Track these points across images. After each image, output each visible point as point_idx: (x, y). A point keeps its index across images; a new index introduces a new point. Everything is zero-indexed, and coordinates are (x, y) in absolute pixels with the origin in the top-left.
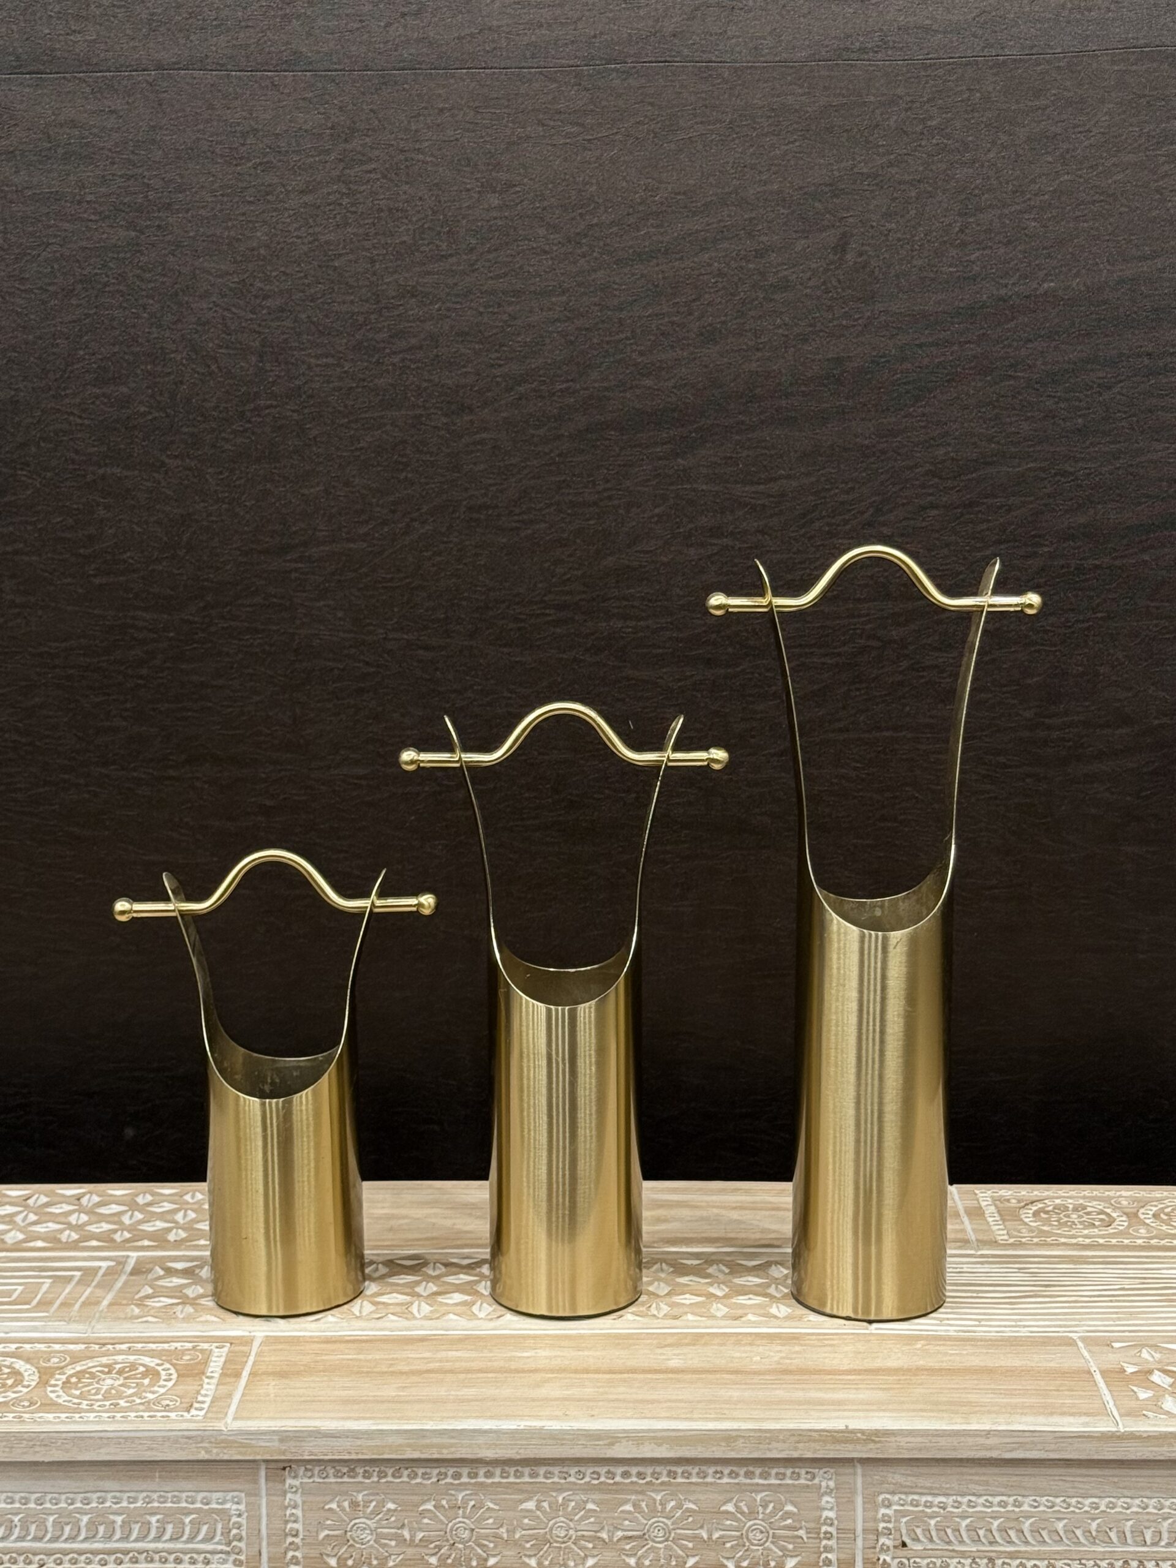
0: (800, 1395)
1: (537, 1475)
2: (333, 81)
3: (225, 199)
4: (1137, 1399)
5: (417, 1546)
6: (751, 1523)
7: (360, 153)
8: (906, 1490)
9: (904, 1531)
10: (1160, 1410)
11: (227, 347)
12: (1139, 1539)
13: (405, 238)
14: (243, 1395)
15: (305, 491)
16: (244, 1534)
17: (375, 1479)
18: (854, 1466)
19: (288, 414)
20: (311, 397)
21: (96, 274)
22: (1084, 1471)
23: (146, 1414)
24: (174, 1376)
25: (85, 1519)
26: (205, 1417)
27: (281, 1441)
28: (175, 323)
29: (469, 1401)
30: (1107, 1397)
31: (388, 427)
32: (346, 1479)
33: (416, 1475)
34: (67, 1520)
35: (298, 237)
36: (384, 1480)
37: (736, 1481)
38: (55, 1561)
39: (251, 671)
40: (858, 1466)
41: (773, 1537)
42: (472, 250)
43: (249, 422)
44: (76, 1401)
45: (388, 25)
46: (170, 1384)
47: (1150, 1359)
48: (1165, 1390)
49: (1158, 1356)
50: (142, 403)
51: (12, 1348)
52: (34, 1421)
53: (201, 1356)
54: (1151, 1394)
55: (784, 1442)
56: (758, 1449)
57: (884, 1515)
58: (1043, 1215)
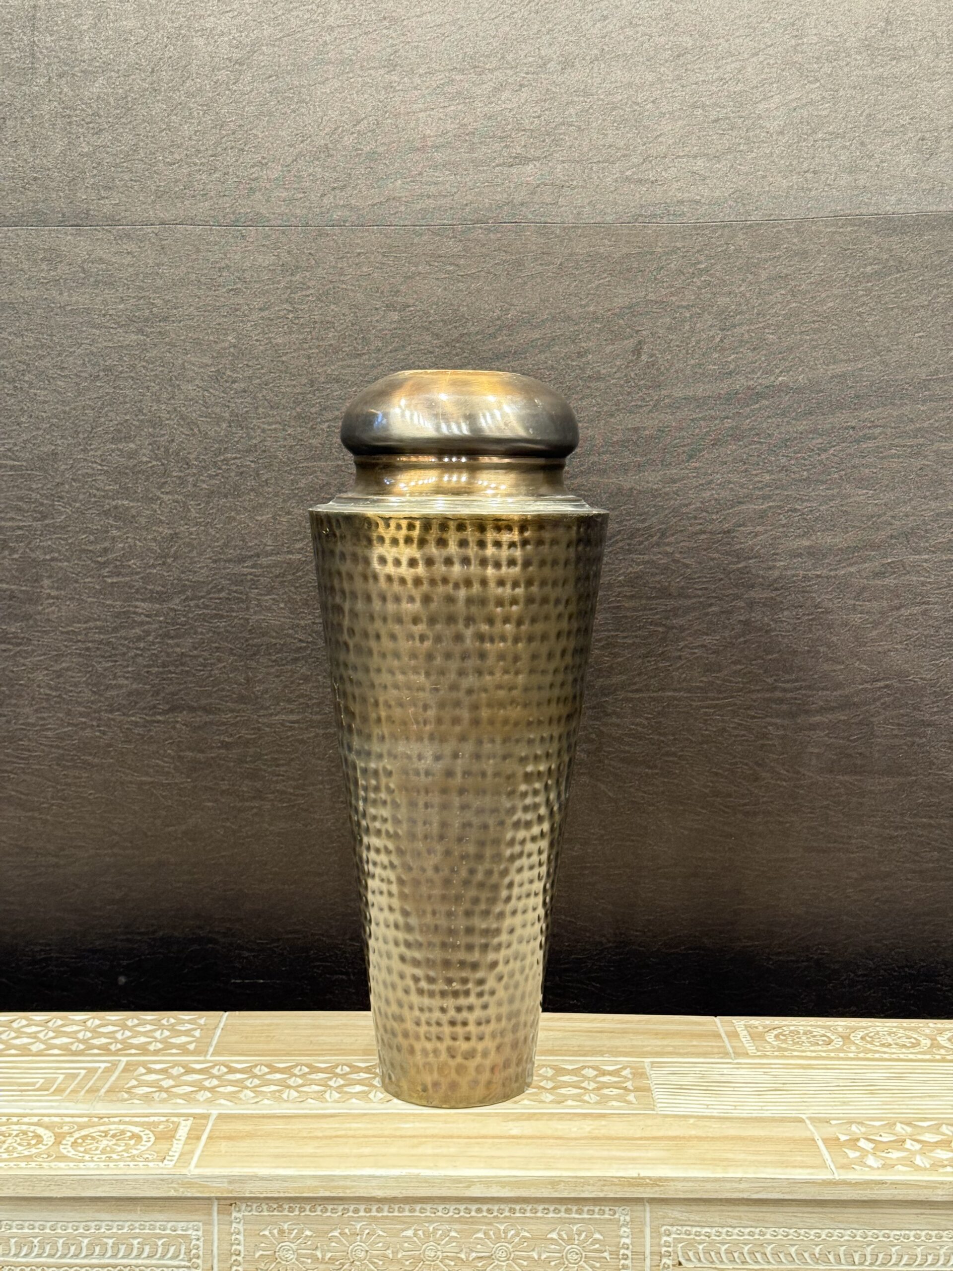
0: (605, 1154)
1: (415, 1211)
2: (284, 233)
3: (207, 314)
4: (848, 1157)
5: (326, 1263)
6: (569, 1247)
7: (301, 283)
8: (681, 1223)
9: (680, 1254)
10: (863, 1164)
11: (206, 417)
12: (850, 1260)
13: (332, 342)
14: (203, 1151)
15: (259, 518)
16: (201, 1253)
17: (297, 1213)
18: (644, 1205)
19: (249, 463)
20: (265, 451)
21: (115, 365)
22: (809, 1209)
23: (131, 1164)
24: (153, 1139)
25: (86, 1241)
26: (175, 1165)
27: (230, 1182)
28: (169, 400)
29: (366, 1156)
30: (827, 1156)
31: (319, 474)
32: (276, 1213)
33: (327, 1210)
34: (73, 1242)
35: (257, 340)
36: (303, 1214)
37: (559, 1216)
39: (217, 645)
40: (647, 1204)
41: (585, 1258)
42: (379, 350)
43: (220, 469)
44: (81, 1154)
45: (323, 195)
46: (149, 1144)
47: (858, 1131)
48: (868, 1151)
49: (863, 1129)
50: (144, 455)
51: (35, 1119)
52: (51, 1168)
53: (172, 1126)
54: (857, 1154)
55: (593, 1185)
56: (575, 1191)
57: (665, 1242)
58: (782, 1037)
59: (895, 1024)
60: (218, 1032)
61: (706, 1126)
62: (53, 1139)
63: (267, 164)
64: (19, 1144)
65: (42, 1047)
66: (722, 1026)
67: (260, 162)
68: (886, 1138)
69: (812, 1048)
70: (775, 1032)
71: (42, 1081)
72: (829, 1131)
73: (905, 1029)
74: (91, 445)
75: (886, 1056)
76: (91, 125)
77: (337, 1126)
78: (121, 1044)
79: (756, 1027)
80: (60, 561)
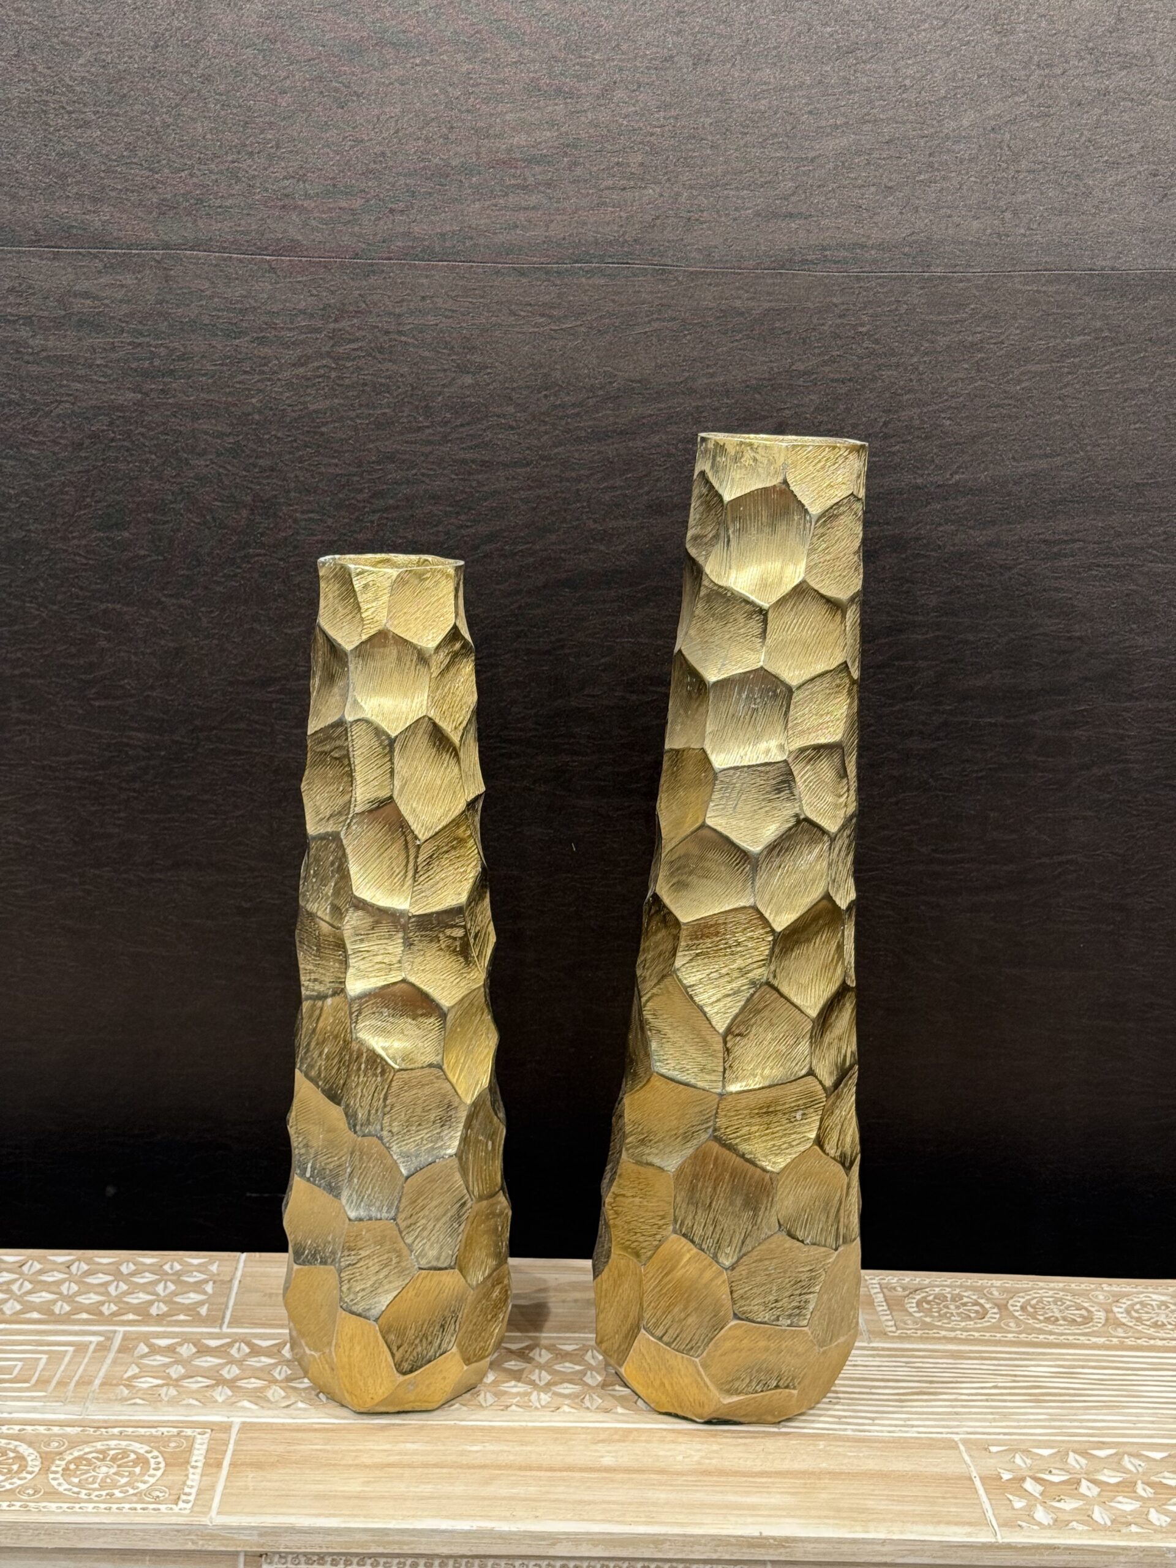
0: (718, 1498)
3: (224, 368)
4: (1013, 1509)
7: (347, 332)
10: (1031, 1519)
11: (222, 501)
13: (386, 410)
14: (225, 1487)
15: (289, 632)
21: (103, 431)
23: (139, 1506)
24: (162, 1465)
26: (191, 1510)
27: (261, 1535)
28: (175, 477)
29: (427, 1498)
30: (987, 1505)
35: (289, 405)
39: (233, 788)
43: (240, 567)
44: (76, 1490)
45: (378, 220)
46: (159, 1473)
47: (1023, 1465)
48: (1036, 1499)
49: (1029, 1461)
50: (142, 547)
51: (16, 1429)
52: (39, 1511)
53: (185, 1444)
54: (1024, 1503)
55: (705, 1545)
56: (682, 1551)
58: (926, 1306)
59: (1061, 1285)
60: (235, 1287)
61: (839, 1454)
62: (38, 1463)
63: (305, 175)
68: (1058, 1476)
69: (963, 1324)
70: (918, 1297)
71: (20, 1364)
72: (989, 1465)
73: (1074, 1294)
74: (71, 532)
75: (1053, 1339)
77: (388, 1447)
78: (115, 1304)
79: (894, 1289)
80: (33, 677)
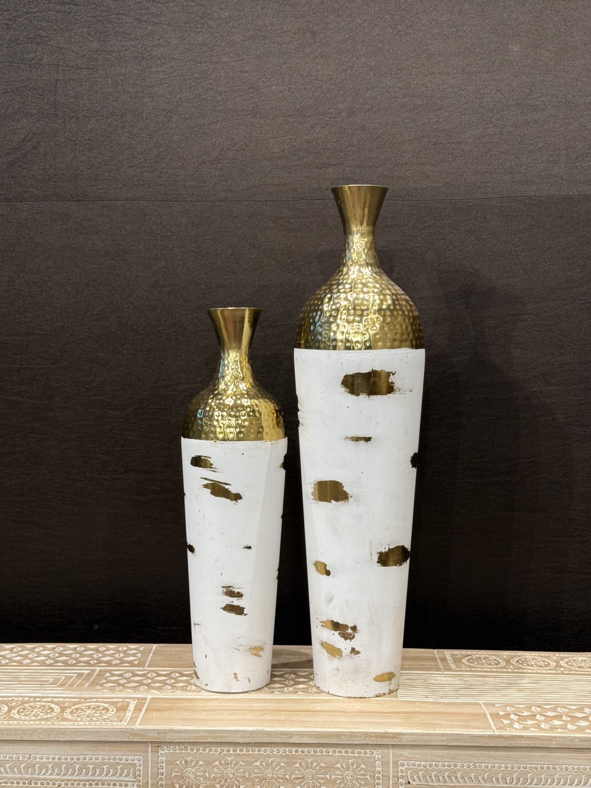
0: (367, 720)
1: (261, 751)
3: (150, 249)
4: (503, 723)
5: (212, 780)
6: (347, 772)
7: (203, 232)
8: (409, 759)
9: (409, 777)
10: (512, 727)
11: (148, 307)
12: (504, 781)
13: (220, 265)
14: (143, 717)
15: (177, 363)
16: (141, 774)
17: (195, 751)
18: (389, 749)
19: (171, 333)
20: (181, 326)
22: (481, 752)
23: (104, 723)
24: (115, 710)
25: (78, 766)
26: (127, 724)
27: (158, 733)
28: (128, 297)
29: (234, 720)
30: (492, 723)
32: (183, 751)
33: (212, 749)
34: (70, 767)
36: (198, 752)
37: (341, 754)
38: (65, 784)
39: (152, 435)
40: (391, 748)
41: (356, 778)
43: (156, 336)
45: (215, 184)
46: (113, 713)
47: (510, 710)
48: (515, 721)
49: (513, 709)
50: (113, 328)
51: (50, 699)
52: (59, 724)
53: (125, 704)
54: (509, 722)
55: (360, 737)
56: (350, 740)
57: (401, 770)
58: (472, 661)
59: (537, 654)
60: (151, 655)
61: (425, 707)
62: (59, 710)
63: (184, 167)
64: (41, 712)
65: (52, 661)
66: (438, 654)
67: (181, 166)
68: (525, 714)
69: (488, 667)
70: (468, 658)
71: (52, 679)
72: (494, 710)
73: (542, 657)
75: (529, 671)
76: (87, 146)
77: (218, 704)
78: (96, 660)
79: (457, 655)
80: (65, 387)
